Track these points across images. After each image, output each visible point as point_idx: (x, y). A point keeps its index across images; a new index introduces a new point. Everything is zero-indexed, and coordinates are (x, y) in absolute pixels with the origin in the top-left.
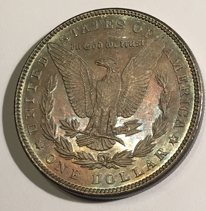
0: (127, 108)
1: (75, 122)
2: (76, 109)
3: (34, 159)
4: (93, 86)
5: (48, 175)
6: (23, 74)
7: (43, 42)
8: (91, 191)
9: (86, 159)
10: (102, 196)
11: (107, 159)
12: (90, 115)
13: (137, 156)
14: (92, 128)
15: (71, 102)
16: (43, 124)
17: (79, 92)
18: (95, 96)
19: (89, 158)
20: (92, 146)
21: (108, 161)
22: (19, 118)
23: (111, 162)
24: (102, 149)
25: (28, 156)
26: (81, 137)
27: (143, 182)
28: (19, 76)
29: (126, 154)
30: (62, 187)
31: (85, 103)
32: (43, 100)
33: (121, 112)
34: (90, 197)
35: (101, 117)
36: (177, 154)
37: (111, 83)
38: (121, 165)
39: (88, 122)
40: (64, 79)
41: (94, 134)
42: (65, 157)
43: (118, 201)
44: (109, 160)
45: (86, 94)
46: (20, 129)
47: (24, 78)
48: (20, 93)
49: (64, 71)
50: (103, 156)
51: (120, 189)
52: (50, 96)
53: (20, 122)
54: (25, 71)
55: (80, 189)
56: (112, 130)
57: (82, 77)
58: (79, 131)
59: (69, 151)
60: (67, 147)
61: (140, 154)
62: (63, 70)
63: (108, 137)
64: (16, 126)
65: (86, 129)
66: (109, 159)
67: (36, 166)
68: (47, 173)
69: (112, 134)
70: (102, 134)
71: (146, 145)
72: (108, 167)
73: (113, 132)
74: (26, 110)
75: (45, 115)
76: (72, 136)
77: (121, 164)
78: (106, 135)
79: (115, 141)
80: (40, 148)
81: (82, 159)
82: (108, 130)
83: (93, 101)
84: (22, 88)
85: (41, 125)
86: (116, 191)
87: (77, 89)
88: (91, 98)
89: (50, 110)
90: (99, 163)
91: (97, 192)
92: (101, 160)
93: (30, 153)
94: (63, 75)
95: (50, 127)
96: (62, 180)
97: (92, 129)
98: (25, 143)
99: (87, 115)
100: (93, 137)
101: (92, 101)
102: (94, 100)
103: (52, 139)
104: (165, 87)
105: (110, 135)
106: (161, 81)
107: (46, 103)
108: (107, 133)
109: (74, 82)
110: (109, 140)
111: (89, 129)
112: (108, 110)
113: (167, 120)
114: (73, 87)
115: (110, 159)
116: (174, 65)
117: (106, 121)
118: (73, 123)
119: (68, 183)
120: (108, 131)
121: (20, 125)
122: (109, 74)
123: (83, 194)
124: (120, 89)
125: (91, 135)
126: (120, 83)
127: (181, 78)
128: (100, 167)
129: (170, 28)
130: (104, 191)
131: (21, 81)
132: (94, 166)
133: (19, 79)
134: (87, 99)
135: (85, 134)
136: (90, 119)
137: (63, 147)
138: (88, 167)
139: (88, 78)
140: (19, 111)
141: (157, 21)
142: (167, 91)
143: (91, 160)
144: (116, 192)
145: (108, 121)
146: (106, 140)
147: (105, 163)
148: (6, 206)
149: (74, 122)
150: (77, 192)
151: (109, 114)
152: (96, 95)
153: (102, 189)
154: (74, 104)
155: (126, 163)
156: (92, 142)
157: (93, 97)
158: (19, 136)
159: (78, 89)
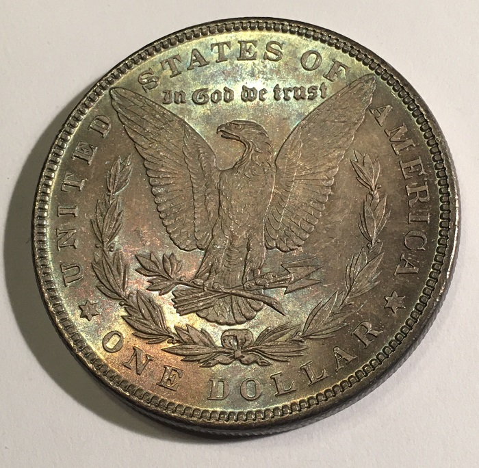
0: (288, 230)
1: (170, 260)
2: (174, 232)
3: (76, 342)
4: (212, 181)
5: (105, 378)
6: (56, 154)
7: (101, 85)
8: (206, 417)
9: (195, 343)
10: (231, 427)
11: (243, 343)
12: (204, 245)
13: (311, 337)
14: (210, 273)
15: (163, 215)
16: (97, 263)
17: (181, 193)
18: (216, 202)
19: (201, 340)
20: (208, 314)
21: (246, 347)
22: (42, 250)
23: (251, 350)
24: (232, 321)
25: (61, 335)
26: (183, 293)
27: (326, 397)
28: (46, 156)
29: (287, 332)
30: (138, 406)
31: (195, 218)
32: (98, 211)
33: (275, 239)
34: (203, 430)
35: (229, 249)
36: (405, 334)
37: (252, 176)
38: (276, 358)
39: (200, 259)
40: (147, 166)
41: (213, 288)
42: (147, 339)
43: (266, 439)
44: (248, 347)
45: (195, 198)
46: (44, 273)
47: (55, 162)
48: (45, 194)
49: (146, 149)
50: (233, 336)
51: (273, 412)
52: (115, 202)
53: (45, 258)
54: (59, 146)
55: (180, 411)
56: (254, 279)
57: (186, 160)
58: (180, 280)
59: (157, 325)
60: (152, 316)
61: (319, 333)
62: (146, 146)
63: (244, 294)
64: (35, 266)
65: (196, 277)
66: (247, 344)
67: (78, 358)
68: (105, 373)
69: (256, 287)
70: (233, 288)
71: (333, 314)
72: (246, 363)
73: (256, 284)
74: (58, 231)
75: (103, 243)
76: (163, 291)
77: (274, 354)
78: (241, 290)
79: (260, 305)
80: (90, 316)
81: (185, 343)
82: (246, 278)
83: (212, 215)
84: (50, 183)
85: (92, 266)
86: (265, 416)
87: (175, 188)
88: (206, 208)
89: (114, 233)
90: (224, 352)
91: (219, 418)
92: (229, 345)
93: (66, 327)
94: (145, 156)
95: (114, 269)
96: (138, 389)
97: (209, 276)
98: (54, 305)
99: (198, 244)
100: (211, 294)
101: (209, 215)
102: (214, 212)
103: (118, 297)
104: (373, 187)
105: (249, 289)
106: (364, 174)
107: (105, 216)
108: (243, 285)
109: (169, 173)
110: (248, 300)
111: (202, 275)
112: (246, 234)
113: (379, 258)
114: (168, 184)
115: (250, 344)
116: (394, 139)
117: (241, 259)
118: (166, 262)
119: (153, 398)
120: (245, 280)
121: (45, 266)
122: (248, 157)
123: (187, 423)
124: (272, 188)
125: (206, 290)
126: (272, 176)
127: (410, 167)
128: (228, 362)
129: (383, 62)
130: (235, 417)
131: (50, 167)
132: (213, 359)
133: (45, 163)
134: (199, 211)
135: (194, 287)
136: (206, 253)
137: (143, 315)
138: (199, 360)
139: (201, 164)
140: (43, 234)
141: (355, 45)
142: (378, 196)
143: (206, 345)
144: (263, 419)
145: (246, 259)
146: (240, 300)
147: (239, 353)
148: (6, 448)
149: (168, 260)
150: (174, 419)
151: (248, 244)
152: (220, 201)
153: (230, 413)
154: (168, 221)
155: (287, 352)
156: (208, 306)
157: (212, 206)
158: (40, 289)
159: (178, 187)
